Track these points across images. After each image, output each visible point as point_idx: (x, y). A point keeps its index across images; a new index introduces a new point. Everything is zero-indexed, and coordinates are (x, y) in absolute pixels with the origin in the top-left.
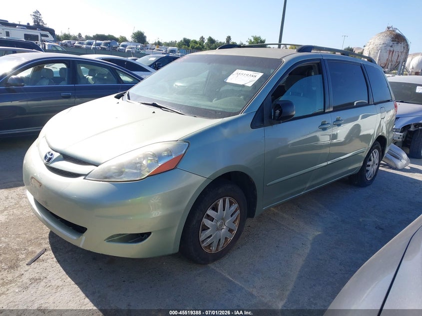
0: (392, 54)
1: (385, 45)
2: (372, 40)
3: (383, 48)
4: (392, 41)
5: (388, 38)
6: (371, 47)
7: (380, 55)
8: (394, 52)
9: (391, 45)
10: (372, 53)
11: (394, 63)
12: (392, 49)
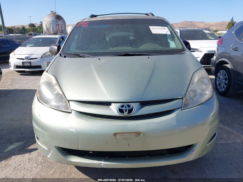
0: (58, 26)
1: (53, 21)
2: (46, 19)
3: (53, 23)
4: (56, 19)
5: (53, 17)
6: (46, 22)
7: (52, 27)
8: (59, 25)
9: (56, 21)
10: (48, 26)
11: (61, 31)
12: (57, 23)
